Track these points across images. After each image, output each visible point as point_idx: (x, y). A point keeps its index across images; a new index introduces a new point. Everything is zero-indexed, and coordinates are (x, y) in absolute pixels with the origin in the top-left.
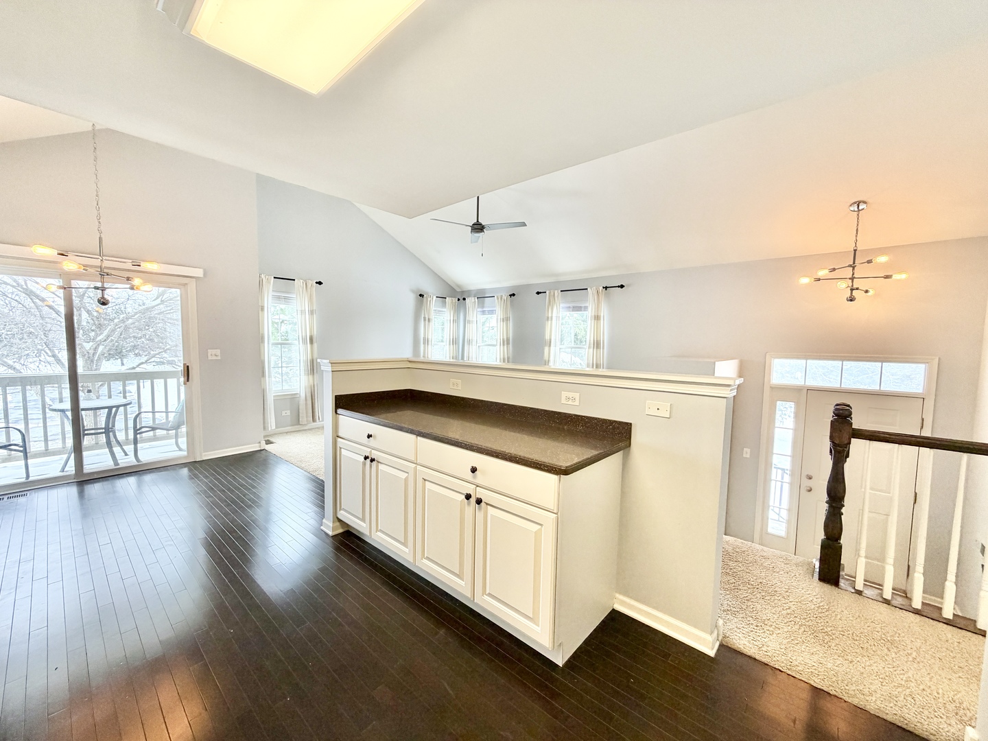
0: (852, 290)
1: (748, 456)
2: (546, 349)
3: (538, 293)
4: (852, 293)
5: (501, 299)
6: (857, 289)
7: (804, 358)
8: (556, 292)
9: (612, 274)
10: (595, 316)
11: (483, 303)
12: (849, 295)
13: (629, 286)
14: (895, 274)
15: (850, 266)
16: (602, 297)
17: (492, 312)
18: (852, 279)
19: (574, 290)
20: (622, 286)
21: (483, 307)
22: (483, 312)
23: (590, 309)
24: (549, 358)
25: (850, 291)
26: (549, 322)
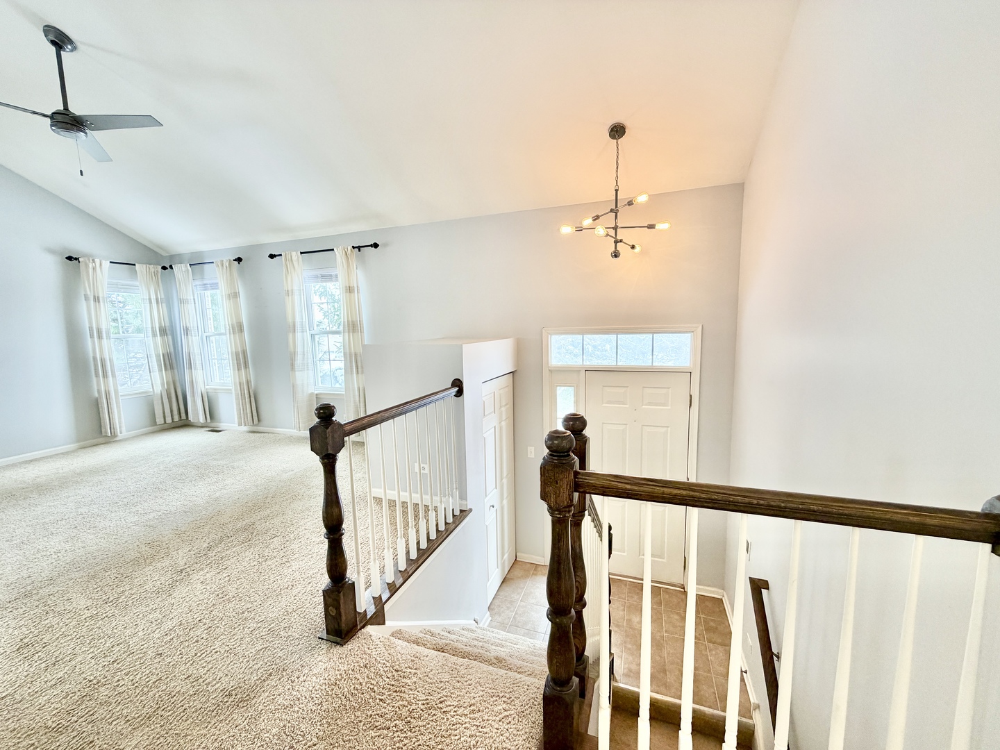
0: (616, 242)
1: (533, 456)
2: (291, 336)
3: (272, 256)
4: (616, 248)
5: (222, 265)
6: (621, 241)
7: (578, 333)
8: (294, 254)
9: (361, 229)
10: (346, 287)
11: (202, 273)
12: (613, 249)
13: (386, 245)
14: (658, 223)
15: (612, 211)
16: (354, 262)
17: (215, 286)
18: (616, 228)
19: (316, 252)
20: (376, 246)
21: (203, 279)
22: (205, 287)
23: (340, 278)
24: (295, 348)
25: (614, 244)
26: (290, 297)
